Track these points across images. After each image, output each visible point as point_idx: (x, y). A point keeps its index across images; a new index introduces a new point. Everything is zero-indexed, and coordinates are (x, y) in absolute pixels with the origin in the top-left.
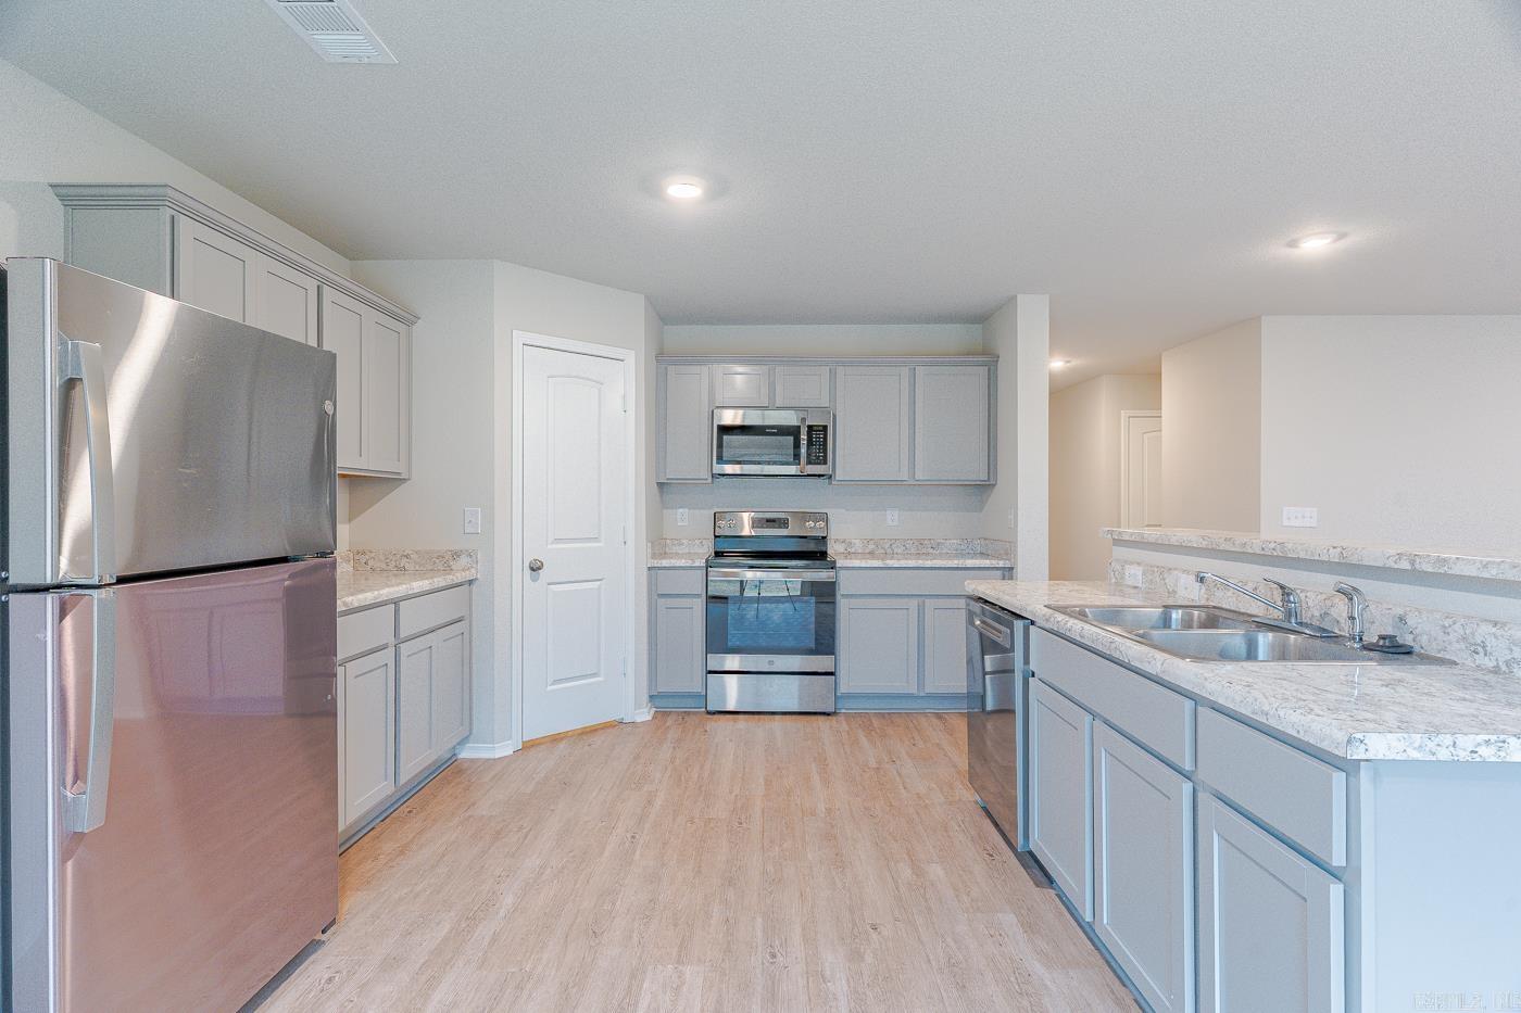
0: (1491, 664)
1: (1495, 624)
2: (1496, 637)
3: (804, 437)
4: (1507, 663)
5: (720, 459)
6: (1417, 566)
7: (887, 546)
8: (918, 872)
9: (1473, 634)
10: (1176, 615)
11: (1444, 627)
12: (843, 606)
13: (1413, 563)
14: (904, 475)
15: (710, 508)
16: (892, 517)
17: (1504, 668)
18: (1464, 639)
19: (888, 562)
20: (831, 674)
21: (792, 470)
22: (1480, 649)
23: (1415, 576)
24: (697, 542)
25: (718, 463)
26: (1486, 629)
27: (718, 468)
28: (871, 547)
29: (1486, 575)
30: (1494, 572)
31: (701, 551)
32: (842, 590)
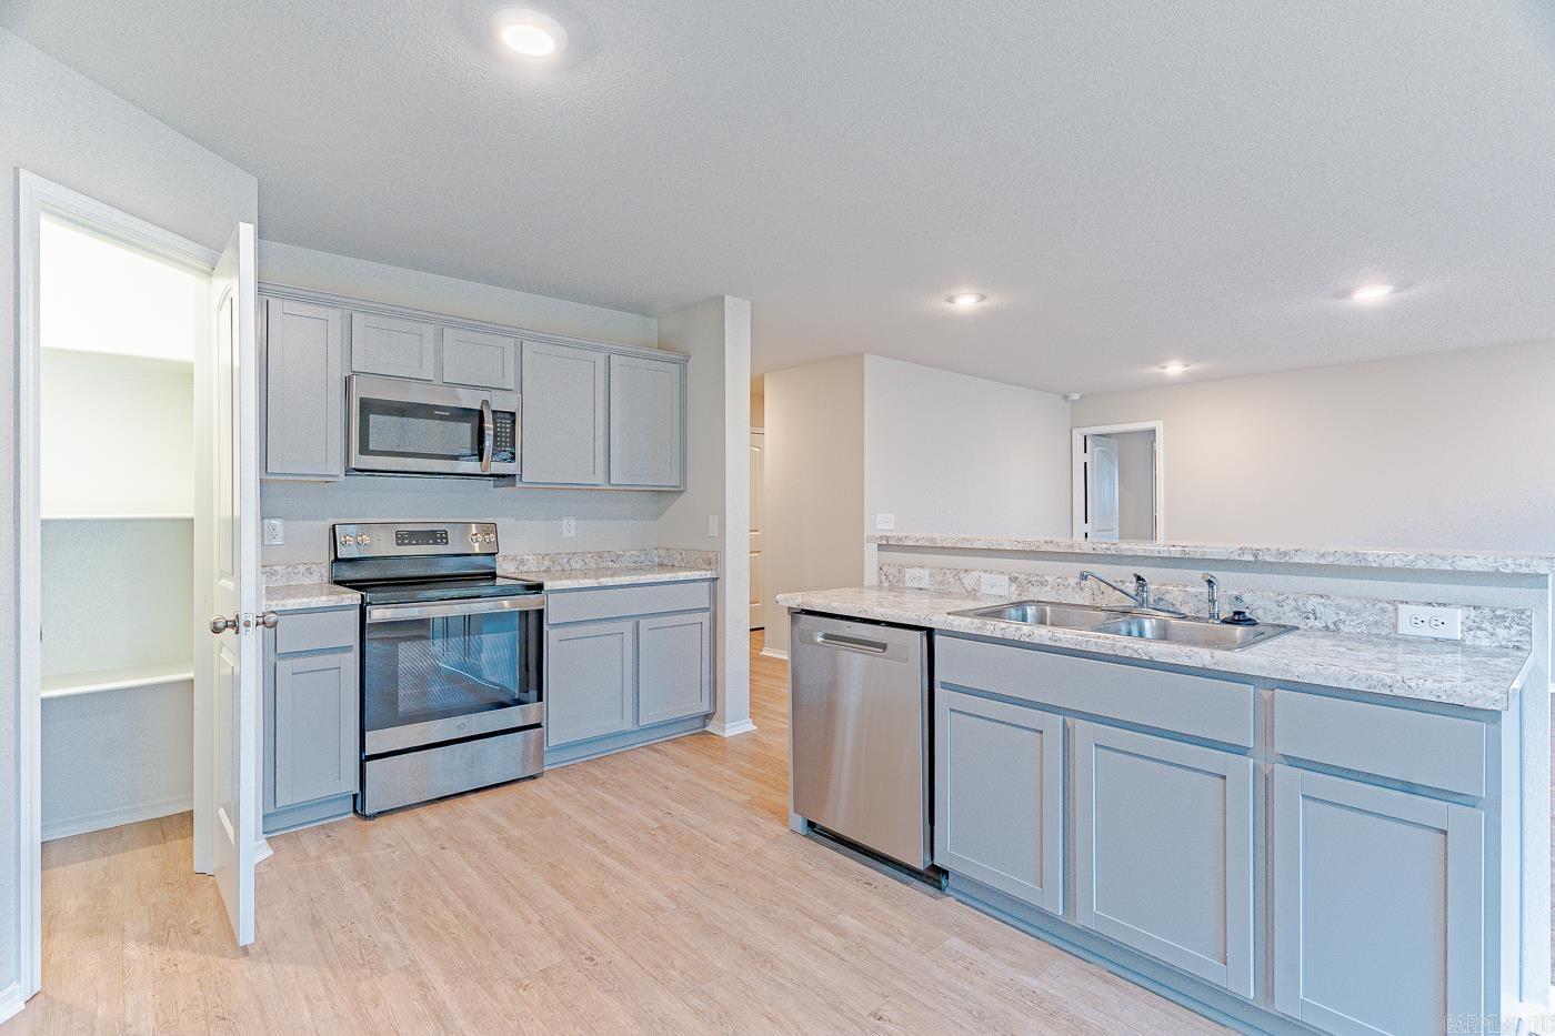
0: (1319, 624)
1: (1322, 597)
2: (1325, 606)
3: (489, 425)
4: (1335, 624)
5: (364, 449)
6: (1260, 558)
7: (565, 560)
8: (839, 932)
9: (1304, 605)
10: (1031, 611)
11: (1278, 601)
12: (552, 636)
13: (1256, 556)
14: (600, 479)
15: (326, 519)
16: (569, 527)
17: (1332, 627)
18: (1297, 609)
19: (601, 580)
20: (538, 726)
21: (472, 466)
22: (1311, 615)
23: (1257, 565)
24: (302, 568)
25: (361, 453)
26: (1314, 601)
27: (359, 461)
28: (547, 563)
29: (1322, 561)
30: (1331, 559)
31: (307, 581)
32: (550, 618)
